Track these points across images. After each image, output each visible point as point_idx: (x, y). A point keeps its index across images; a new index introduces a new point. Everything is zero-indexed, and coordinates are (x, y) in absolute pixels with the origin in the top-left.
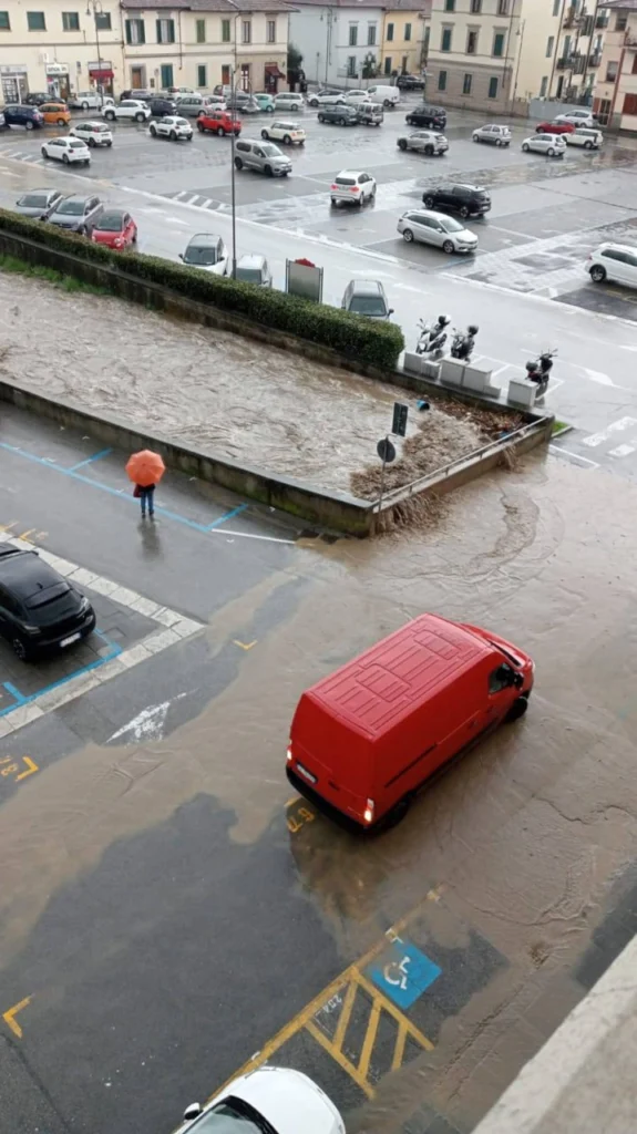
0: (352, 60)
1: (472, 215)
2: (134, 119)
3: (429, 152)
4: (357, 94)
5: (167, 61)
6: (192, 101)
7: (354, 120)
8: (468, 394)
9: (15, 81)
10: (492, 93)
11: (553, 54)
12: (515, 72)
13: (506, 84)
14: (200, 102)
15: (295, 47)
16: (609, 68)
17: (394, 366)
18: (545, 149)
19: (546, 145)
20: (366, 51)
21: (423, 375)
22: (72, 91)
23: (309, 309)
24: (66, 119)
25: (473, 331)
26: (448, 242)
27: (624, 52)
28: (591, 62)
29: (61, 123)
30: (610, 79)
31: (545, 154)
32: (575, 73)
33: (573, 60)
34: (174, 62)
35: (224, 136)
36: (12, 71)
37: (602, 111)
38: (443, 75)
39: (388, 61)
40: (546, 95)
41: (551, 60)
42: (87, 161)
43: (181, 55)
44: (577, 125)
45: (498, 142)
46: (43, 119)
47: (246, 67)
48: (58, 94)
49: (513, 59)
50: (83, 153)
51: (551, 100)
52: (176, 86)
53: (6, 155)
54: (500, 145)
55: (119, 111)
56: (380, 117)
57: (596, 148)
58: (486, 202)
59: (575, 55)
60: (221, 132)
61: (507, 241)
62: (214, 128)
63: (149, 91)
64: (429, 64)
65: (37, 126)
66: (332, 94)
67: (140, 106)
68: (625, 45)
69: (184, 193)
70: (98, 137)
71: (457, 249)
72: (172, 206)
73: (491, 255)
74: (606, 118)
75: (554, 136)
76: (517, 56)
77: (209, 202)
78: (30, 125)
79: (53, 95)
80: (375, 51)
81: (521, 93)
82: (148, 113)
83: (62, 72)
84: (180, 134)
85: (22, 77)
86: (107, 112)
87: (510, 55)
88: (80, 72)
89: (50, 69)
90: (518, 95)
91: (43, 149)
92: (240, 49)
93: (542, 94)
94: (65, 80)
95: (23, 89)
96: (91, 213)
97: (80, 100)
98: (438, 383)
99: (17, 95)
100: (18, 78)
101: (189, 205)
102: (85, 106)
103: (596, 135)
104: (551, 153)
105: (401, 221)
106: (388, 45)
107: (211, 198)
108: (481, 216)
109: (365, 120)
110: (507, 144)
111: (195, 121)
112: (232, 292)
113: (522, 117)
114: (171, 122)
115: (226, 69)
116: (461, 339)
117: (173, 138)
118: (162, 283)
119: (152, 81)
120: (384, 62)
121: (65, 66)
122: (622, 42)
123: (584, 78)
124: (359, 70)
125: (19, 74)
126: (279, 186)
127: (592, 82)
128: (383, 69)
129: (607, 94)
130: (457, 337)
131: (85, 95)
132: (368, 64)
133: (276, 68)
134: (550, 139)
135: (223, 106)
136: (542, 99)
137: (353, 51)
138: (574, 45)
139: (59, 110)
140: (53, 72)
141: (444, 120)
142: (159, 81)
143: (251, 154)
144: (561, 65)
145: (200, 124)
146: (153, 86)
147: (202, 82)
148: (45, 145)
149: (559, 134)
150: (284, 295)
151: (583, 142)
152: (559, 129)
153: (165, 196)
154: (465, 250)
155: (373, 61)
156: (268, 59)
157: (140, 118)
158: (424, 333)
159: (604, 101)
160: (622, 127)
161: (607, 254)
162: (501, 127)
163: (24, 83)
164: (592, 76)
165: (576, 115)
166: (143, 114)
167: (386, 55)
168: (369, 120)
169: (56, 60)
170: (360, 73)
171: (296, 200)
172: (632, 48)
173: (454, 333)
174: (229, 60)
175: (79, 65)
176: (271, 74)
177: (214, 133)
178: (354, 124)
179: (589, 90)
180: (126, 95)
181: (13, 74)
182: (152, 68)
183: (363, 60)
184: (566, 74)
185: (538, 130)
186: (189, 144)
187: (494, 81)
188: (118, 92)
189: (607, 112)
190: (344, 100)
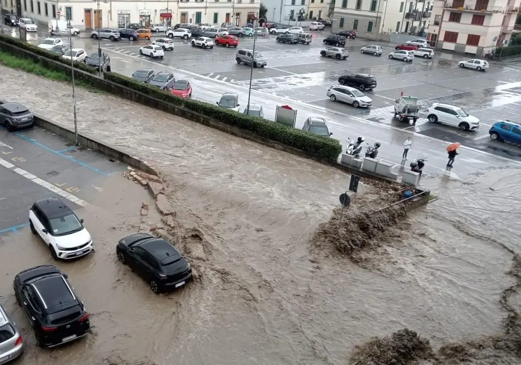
0: (292, 12)
1: (366, 89)
2: (182, 38)
3: (338, 57)
4: (296, 29)
5: (199, 10)
6: (212, 30)
7: (296, 41)
8: (379, 177)
9: (124, 17)
10: (370, 29)
11: (403, 10)
12: (382, 18)
13: (377, 24)
14: (216, 31)
15: (263, 5)
16: (436, 18)
17: (336, 161)
18: (402, 58)
19: (402, 56)
20: (300, 7)
21: (352, 166)
22: (151, 23)
23: (289, 130)
24: (149, 36)
25: (378, 145)
26: (356, 101)
27: (444, 10)
28: (424, 15)
29: (147, 38)
30: (436, 23)
31: (402, 60)
32: (415, 20)
33: (415, 14)
34: (203, 11)
35: (229, 47)
36: (123, 13)
37: (432, 40)
38: (342, 20)
39: (311, 12)
40: (399, 31)
41: (402, 14)
42: (162, 57)
43: (206, 8)
44: (418, 46)
45: (375, 54)
46: (138, 36)
47: (238, 14)
48: (144, 24)
49: (382, 13)
50: (161, 53)
51: (402, 33)
52: (202, 22)
53: (122, 52)
54: (376, 55)
55: (176, 34)
56: (310, 40)
57: (430, 58)
58: (374, 83)
59: (416, 11)
60: (227, 45)
61: (388, 103)
62: (223, 43)
63: (189, 24)
64: (334, 14)
65: (135, 39)
66: (283, 28)
67: (186, 32)
68: (444, 7)
69: (212, 74)
70: (167, 46)
71: (360, 105)
72: (206, 80)
73: (379, 109)
74: (435, 43)
75: (407, 52)
76: (384, 12)
77: (225, 78)
78: (132, 38)
79: (142, 25)
80: (305, 7)
81: (385, 30)
82: (190, 35)
83: (147, 14)
84: (207, 46)
85: (128, 16)
86: (170, 34)
87: (380, 11)
88: (156, 15)
89: (142, 13)
90: (384, 31)
91: (141, 50)
92: (236, 5)
93: (397, 30)
94: (148, 18)
95: (127, 21)
96: (170, 81)
97: (155, 28)
98: (361, 170)
99: (124, 24)
100: (125, 16)
101: (215, 79)
102: (157, 31)
103: (430, 52)
104: (405, 60)
105: (329, 90)
106: (312, 5)
107: (226, 77)
108: (371, 90)
109: (301, 42)
110: (380, 55)
111: (214, 39)
112: (247, 121)
113: (386, 42)
114: (203, 40)
115: (228, 15)
116: (371, 149)
117: (203, 47)
118: (209, 115)
119: (191, 20)
120: (309, 13)
121: (149, 11)
122: (443, 6)
123: (420, 23)
124: (296, 16)
125: (127, 14)
126: (260, 72)
127: (424, 25)
128: (308, 17)
129: (434, 31)
130: (369, 148)
131: (157, 25)
132: (301, 14)
133: (253, 15)
134: (405, 53)
135: (227, 33)
136: (397, 32)
137: (293, 8)
138: (415, 6)
139: (146, 32)
140: (143, 14)
141: (344, 42)
142: (194, 20)
143: (246, 56)
144: (408, 16)
145: (217, 41)
146: (191, 22)
147: (216, 21)
148: (142, 48)
149: (409, 50)
150: (275, 123)
151: (423, 55)
152: (410, 48)
153: (203, 75)
154: (365, 106)
155: (304, 12)
156: (250, 11)
157: (186, 37)
158: (350, 145)
159: (433, 35)
160: (443, 48)
161: (437, 108)
162: (377, 47)
163: (128, 18)
164: (425, 22)
165: (417, 41)
166: (187, 35)
167: (311, 10)
168: (304, 42)
169: (145, 8)
170: (297, 19)
171: (271, 79)
172: (448, 9)
173: (367, 146)
174: (230, 11)
175: (156, 11)
176: (250, 18)
177: (224, 46)
178: (295, 43)
179: (423, 29)
180: (178, 26)
181: (124, 14)
182: (191, 14)
183: (298, 12)
184: (410, 21)
185: (397, 48)
186: (211, 50)
187: (371, 24)
188: (174, 24)
189: (435, 40)
190: (289, 32)
